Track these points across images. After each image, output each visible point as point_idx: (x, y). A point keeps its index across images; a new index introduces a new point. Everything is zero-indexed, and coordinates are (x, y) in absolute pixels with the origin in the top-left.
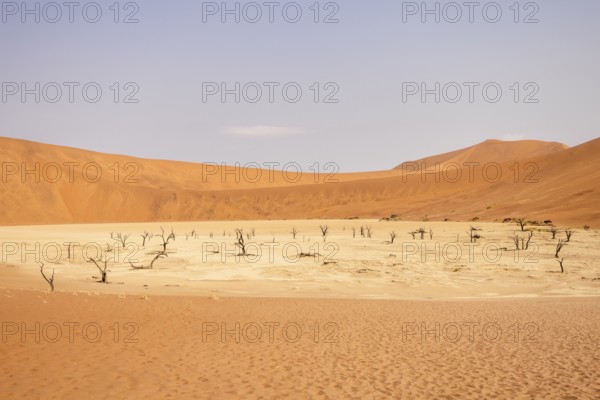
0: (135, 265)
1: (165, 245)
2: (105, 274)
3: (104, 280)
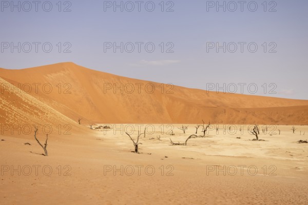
0: (174, 143)
1: (204, 132)
2: (137, 146)
3: (136, 150)
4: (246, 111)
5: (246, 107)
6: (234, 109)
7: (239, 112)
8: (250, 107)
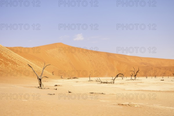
1: (135, 76)
4: (165, 68)
5: (165, 66)
6: (158, 67)
7: (161, 69)
8: (167, 66)
